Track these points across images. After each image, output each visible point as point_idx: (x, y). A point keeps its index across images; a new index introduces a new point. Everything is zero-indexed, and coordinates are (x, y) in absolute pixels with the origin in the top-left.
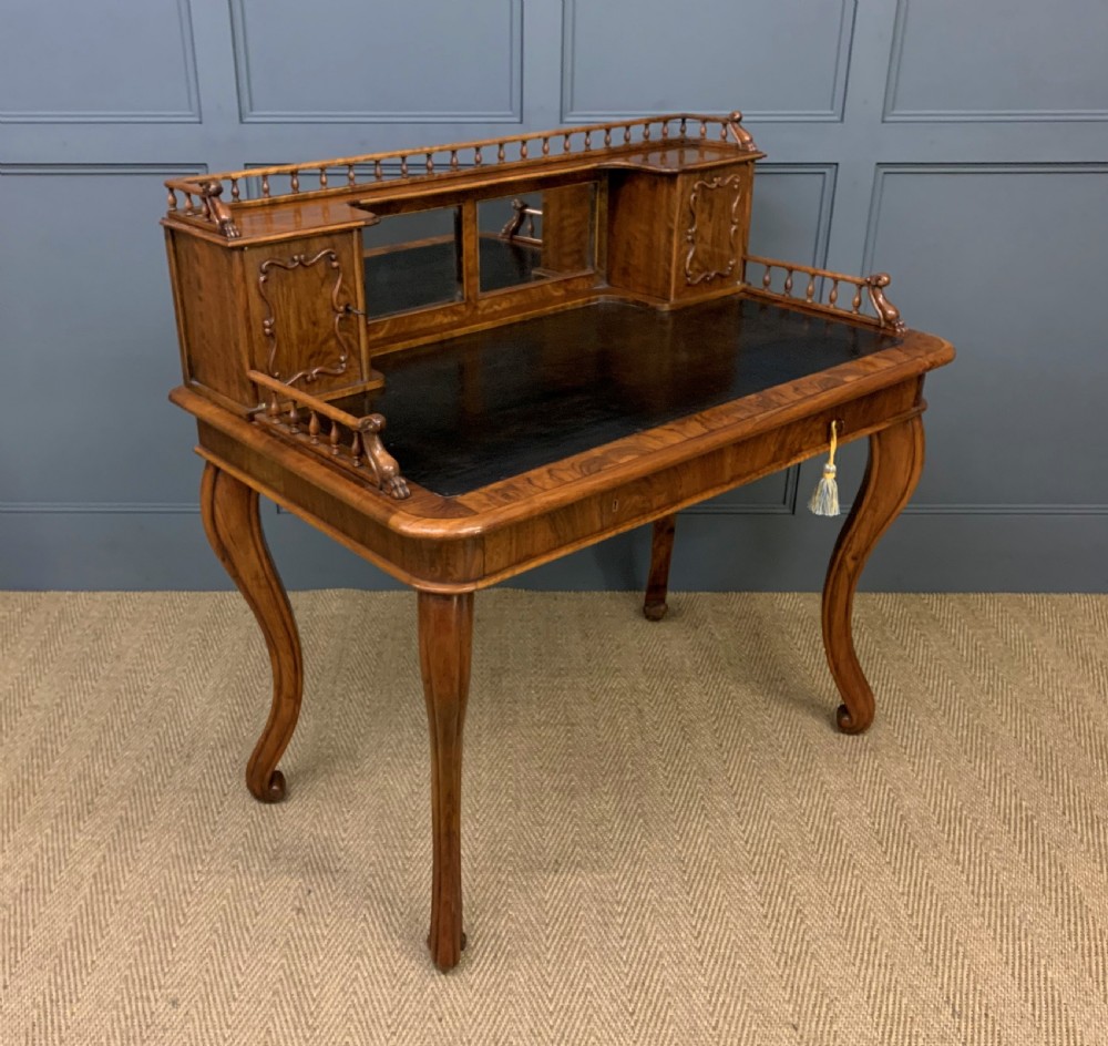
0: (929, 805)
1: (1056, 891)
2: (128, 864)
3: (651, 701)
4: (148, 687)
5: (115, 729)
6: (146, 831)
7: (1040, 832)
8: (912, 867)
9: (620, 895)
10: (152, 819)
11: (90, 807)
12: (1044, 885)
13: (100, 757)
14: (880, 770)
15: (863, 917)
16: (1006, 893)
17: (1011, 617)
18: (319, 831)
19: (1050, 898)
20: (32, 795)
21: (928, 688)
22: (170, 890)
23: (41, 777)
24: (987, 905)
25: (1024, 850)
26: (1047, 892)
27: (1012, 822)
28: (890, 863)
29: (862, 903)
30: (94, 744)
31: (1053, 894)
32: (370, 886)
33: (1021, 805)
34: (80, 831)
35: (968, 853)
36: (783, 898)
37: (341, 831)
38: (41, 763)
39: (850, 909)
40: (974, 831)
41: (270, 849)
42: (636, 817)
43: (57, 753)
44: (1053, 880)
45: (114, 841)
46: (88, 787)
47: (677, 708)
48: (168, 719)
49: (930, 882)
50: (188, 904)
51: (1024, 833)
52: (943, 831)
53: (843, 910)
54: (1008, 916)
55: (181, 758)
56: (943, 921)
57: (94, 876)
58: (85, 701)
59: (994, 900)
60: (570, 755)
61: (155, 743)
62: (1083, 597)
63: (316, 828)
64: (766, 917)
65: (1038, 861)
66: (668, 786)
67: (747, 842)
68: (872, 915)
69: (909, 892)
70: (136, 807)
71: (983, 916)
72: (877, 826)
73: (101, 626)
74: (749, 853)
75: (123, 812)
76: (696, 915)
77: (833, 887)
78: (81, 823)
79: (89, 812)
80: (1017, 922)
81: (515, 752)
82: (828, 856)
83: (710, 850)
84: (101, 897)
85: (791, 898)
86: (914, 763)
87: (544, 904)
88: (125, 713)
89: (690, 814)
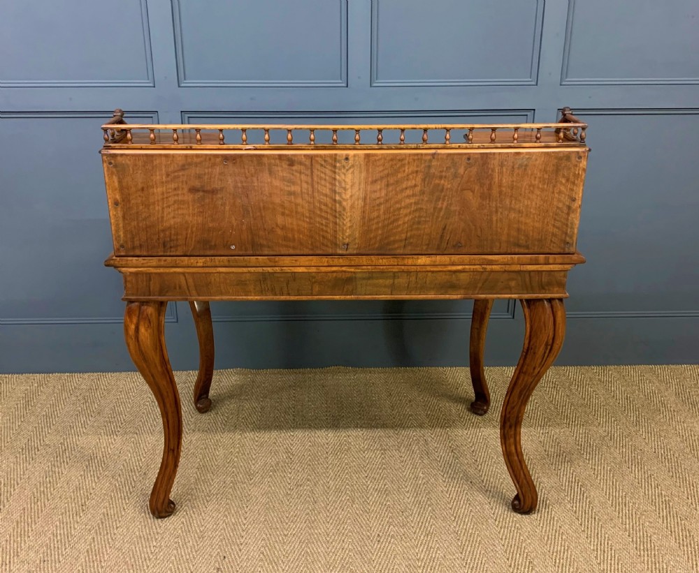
0: (606, 494)
1: (687, 546)
2: (109, 543)
3: (432, 434)
4: (118, 431)
5: (98, 458)
6: (120, 521)
7: (674, 509)
8: (598, 534)
9: (419, 555)
10: (123, 514)
11: (84, 507)
12: (679, 543)
13: (89, 476)
14: (574, 473)
15: (570, 565)
16: (656, 548)
17: (647, 379)
18: (229, 520)
19: (684, 551)
20: (46, 501)
21: (599, 424)
22: (136, 558)
23: (52, 489)
24: (646, 556)
25: (665, 521)
26: (682, 547)
27: (657, 504)
28: (584, 531)
29: (569, 556)
30: (85, 468)
31: (685, 548)
32: (263, 553)
33: (661, 494)
34: (78, 523)
35: (631, 524)
36: (520, 555)
37: (243, 520)
38: (51, 481)
39: (562, 560)
40: (634, 511)
41: (198, 531)
42: (427, 506)
43: (62, 474)
44: (685, 539)
45: (99, 528)
46: (82, 495)
47: (449, 439)
48: (131, 452)
49: (610, 542)
50: (148, 567)
51: (665, 511)
52: (615, 511)
53: (558, 561)
54: (659, 562)
55: (140, 475)
56: (620, 567)
57: (88, 551)
58: (79, 441)
59: (649, 553)
60: (384, 468)
61: (124, 466)
62: (689, 367)
63: (227, 517)
64: (510, 566)
65: (675, 528)
66: (446, 487)
67: (496, 520)
68: (576, 564)
69: (597, 549)
70: (113, 507)
71: (643, 563)
72: (574, 509)
73: (88, 394)
74: (497, 526)
75: (105, 510)
76: (467, 566)
77: (550, 547)
78: (78, 518)
79: (83, 511)
80: (665, 567)
81: (350, 468)
82: (546, 527)
83: (474, 526)
84: (92, 565)
85: (525, 555)
86: (595, 469)
87: (372, 562)
88: (104, 448)
89: (460, 504)
